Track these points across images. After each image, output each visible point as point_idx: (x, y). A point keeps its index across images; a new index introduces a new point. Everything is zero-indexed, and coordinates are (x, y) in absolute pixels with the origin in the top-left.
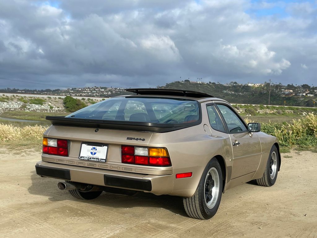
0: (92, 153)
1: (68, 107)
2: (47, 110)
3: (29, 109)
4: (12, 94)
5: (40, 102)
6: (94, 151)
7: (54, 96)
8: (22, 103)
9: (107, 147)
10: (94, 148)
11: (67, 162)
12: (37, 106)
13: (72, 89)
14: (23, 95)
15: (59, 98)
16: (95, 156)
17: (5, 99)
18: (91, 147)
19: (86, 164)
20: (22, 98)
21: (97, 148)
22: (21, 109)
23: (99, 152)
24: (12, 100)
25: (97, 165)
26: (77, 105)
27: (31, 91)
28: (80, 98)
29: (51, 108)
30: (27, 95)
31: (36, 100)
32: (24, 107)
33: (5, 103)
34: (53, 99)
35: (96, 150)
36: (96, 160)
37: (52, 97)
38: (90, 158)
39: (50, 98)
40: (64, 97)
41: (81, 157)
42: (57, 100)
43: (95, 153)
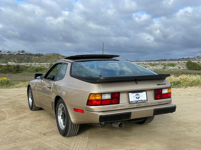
0: (137, 98)
1: (189, 67)
2: (177, 69)
3: (167, 69)
4: (158, 62)
5: (173, 65)
6: (138, 96)
7: (181, 62)
8: (163, 66)
9: (145, 92)
10: (137, 94)
11: (121, 107)
12: (171, 67)
13: (197, 57)
14: (164, 62)
15: (184, 62)
16: (139, 99)
17: (155, 64)
18: (135, 94)
19: (135, 105)
20: (164, 63)
21: (139, 94)
22: (163, 69)
23: (141, 96)
24: (158, 65)
25: (143, 105)
26: (194, 65)
27: (174, 59)
28: (197, 62)
29: (179, 68)
30: (166, 62)
31: (171, 64)
32: (164, 68)
33: (155, 67)
34: (180, 63)
35: (139, 95)
36: (141, 102)
37: (180, 62)
38: (137, 101)
39: (179, 63)
40: (187, 62)
41: (131, 102)
42: (183, 64)
43: (139, 98)
